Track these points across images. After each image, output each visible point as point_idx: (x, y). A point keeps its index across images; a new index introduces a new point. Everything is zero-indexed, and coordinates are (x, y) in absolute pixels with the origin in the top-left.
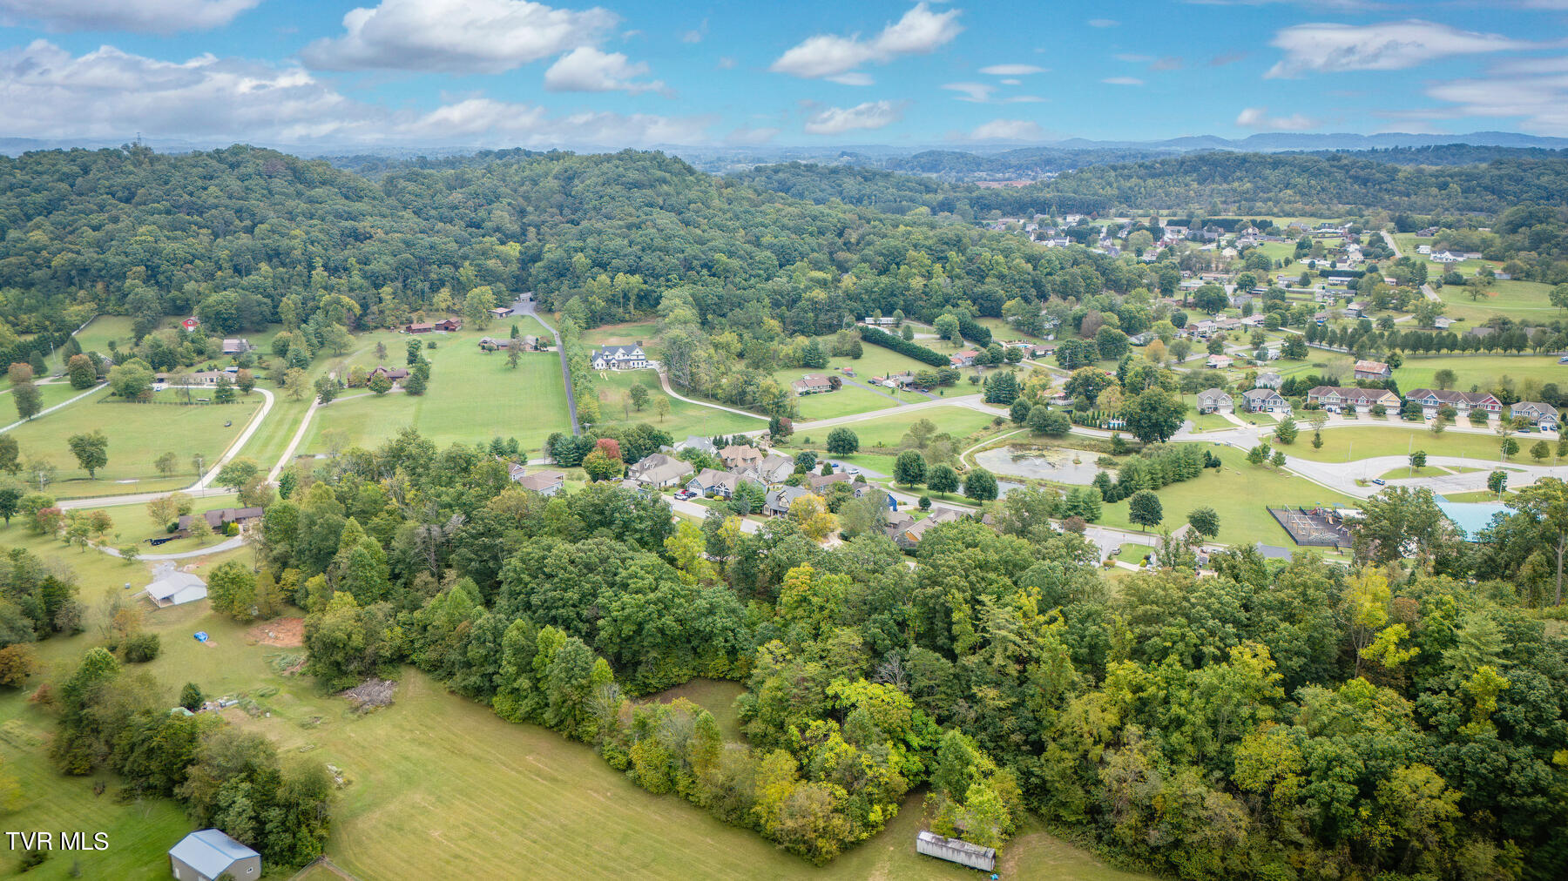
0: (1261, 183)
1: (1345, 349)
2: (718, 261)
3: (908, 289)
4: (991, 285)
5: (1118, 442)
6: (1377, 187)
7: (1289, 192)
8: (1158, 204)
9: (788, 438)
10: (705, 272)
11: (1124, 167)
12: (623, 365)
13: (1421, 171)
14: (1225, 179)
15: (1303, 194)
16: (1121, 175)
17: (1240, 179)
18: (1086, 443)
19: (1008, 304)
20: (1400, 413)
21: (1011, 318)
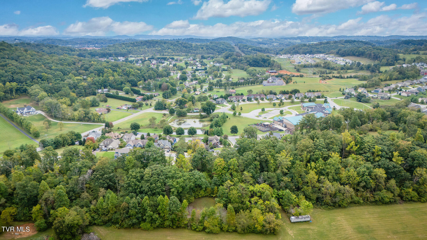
0: (163, 48)
1: (219, 87)
2: (43, 76)
3: (108, 80)
4: (132, 78)
5: (201, 115)
7: (170, 50)
8: (138, 54)
9: (112, 128)
10: (39, 79)
11: (126, 44)
12: (27, 114)
13: (197, 45)
14: (154, 47)
15: (173, 51)
16: (126, 46)
17: (158, 47)
18: (192, 117)
19: (139, 82)
20: (248, 100)
21: (141, 86)
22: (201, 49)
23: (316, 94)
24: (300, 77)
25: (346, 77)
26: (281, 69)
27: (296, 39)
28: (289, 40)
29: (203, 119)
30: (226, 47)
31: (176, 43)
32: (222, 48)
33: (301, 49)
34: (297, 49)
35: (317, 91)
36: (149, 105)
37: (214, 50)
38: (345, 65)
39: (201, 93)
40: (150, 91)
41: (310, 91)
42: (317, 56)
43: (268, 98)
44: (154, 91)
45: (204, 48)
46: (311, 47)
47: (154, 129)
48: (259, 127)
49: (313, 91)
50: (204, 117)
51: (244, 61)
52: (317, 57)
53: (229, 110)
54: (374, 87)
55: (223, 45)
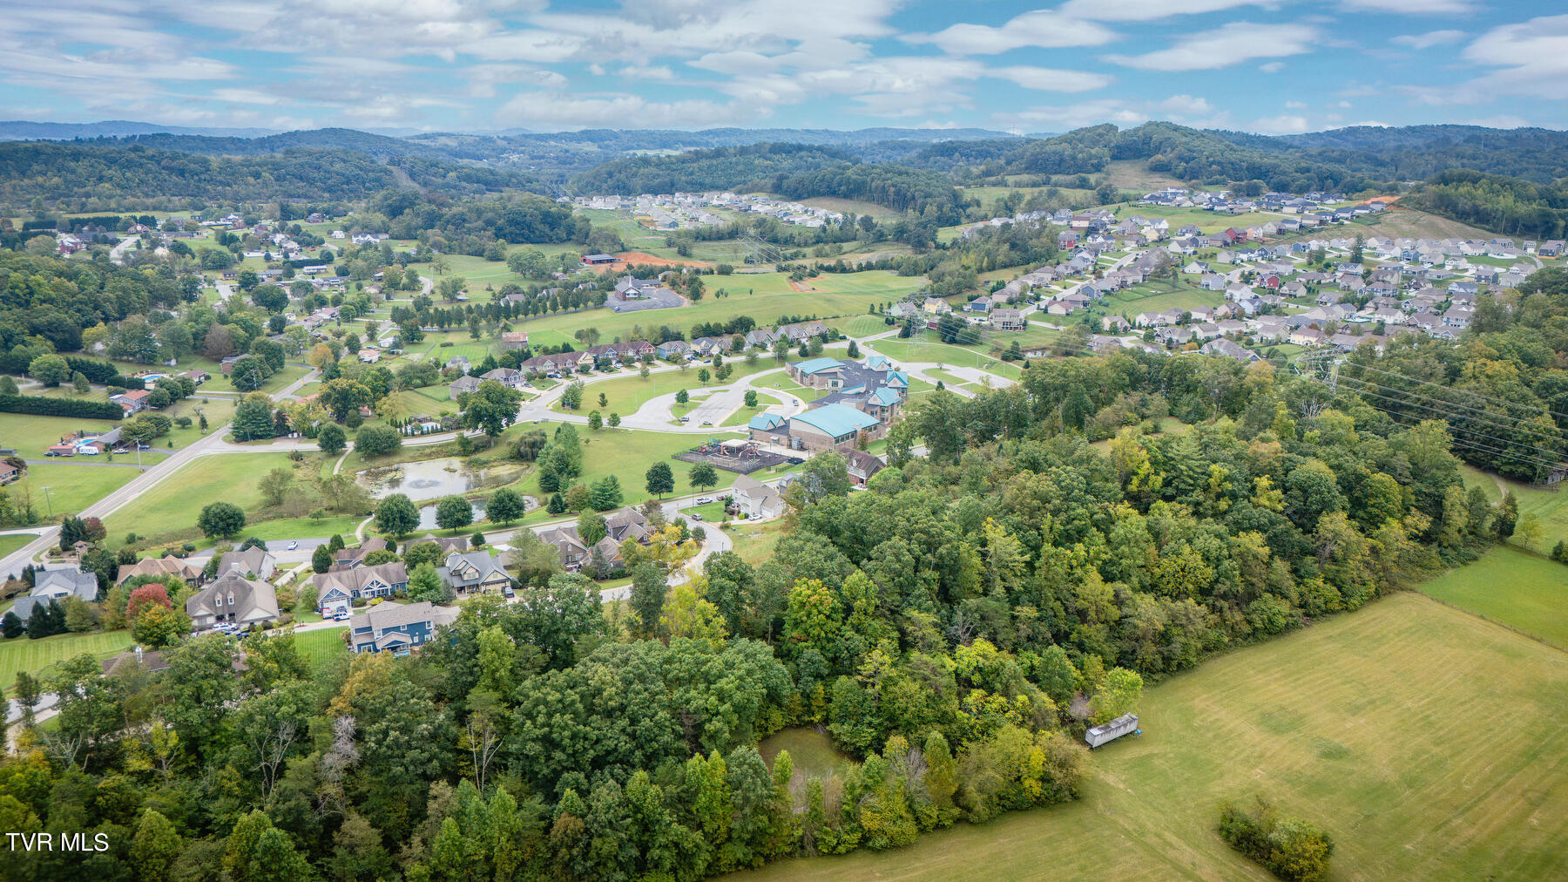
1: (436, 327)
4: (47, 314)
5: (465, 443)
6: (196, 178)
13: (229, 161)
15: (123, 187)
18: (428, 451)
19: (87, 331)
20: (597, 368)
21: (99, 346)
22: (251, 180)
23: (811, 329)
24: (720, 273)
25: (855, 267)
26: (624, 250)
27: (579, 141)
28: (552, 143)
29: (482, 456)
30: (357, 172)
31: (133, 155)
32: (343, 175)
33: (635, 175)
34: (623, 176)
35: (807, 320)
36: (196, 421)
37: (311, 182)
38: (824, 230)
39: (384, 355)
40: (151, 364)
41: (785, 321)
42: (715, 198)
43: (667, 354)
44: (173, 362)
45: (266, 175)
46: (669, 168)
47: (307, 519)
48: (719, 460)
49: (795, 321)
50: (477, 449)
51: (475, 224)
52: (715, 202)
53: (555, 409)
54: (960, 292)
55: (345, 161)
